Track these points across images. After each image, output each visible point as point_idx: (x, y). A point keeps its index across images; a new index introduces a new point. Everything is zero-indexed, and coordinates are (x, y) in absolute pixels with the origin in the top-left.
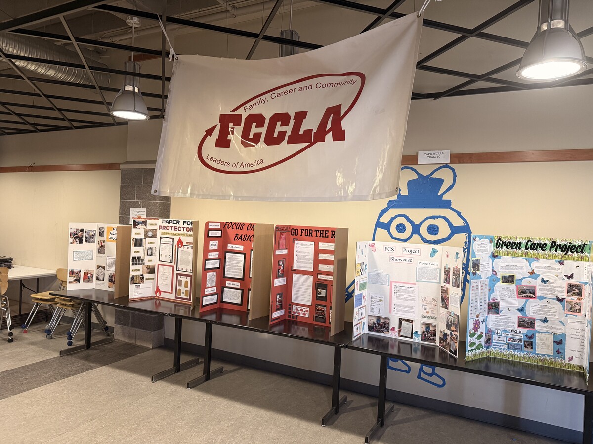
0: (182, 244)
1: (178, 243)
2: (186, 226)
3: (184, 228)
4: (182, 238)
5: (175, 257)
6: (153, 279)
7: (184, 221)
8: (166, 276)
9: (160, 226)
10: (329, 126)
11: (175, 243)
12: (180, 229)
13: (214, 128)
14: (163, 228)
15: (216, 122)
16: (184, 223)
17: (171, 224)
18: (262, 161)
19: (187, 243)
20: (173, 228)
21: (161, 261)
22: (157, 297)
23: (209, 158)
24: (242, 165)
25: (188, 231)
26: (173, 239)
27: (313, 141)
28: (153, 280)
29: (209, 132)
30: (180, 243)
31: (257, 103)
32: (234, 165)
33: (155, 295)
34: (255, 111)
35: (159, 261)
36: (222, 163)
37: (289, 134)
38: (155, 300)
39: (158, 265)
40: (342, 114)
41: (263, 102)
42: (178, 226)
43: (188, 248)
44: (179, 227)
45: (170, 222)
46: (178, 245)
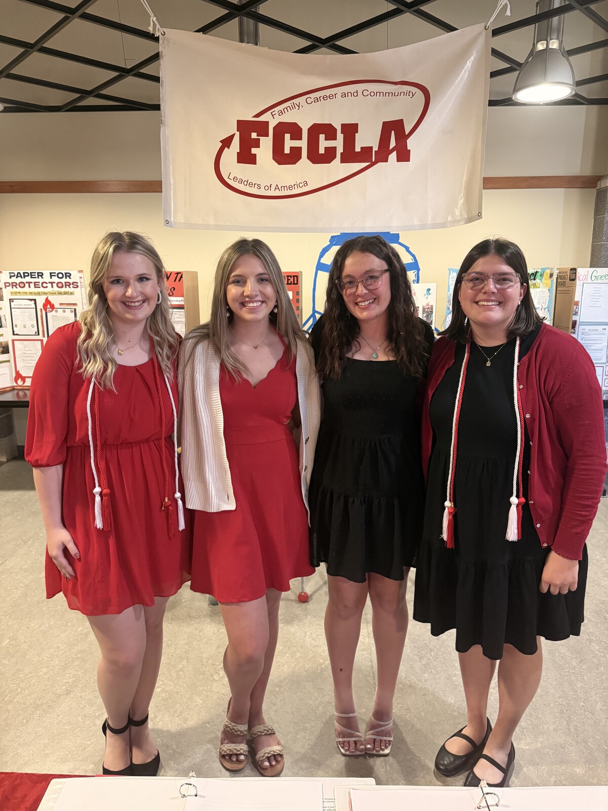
0: (52, 307)
1: (45, 306)
2: (55, 279)
3: (52, 283)
4: (51, 298)
5: (43, 326)
6: (8, 361)
7: (51, 273)
8: (31, 355)
9: (5, 283)
10: (393, 144)
11: (40, 306)
12: (45, 285)
13: (232, 136)
14: (14, 285)
15: (233, 129)
16: (51, 275)
17: (28, 279)
18: (306, 183)
19: (61, 304)
20: (32, 285)
21: (17, 335)
22: (20, 386)
23: (231, 177)
24: (277, 188)
25: (62, 287)
26: (35, 300)
27: (373, 160)
28: (7, 364)
29: (227, 143)
30: (48, 304)
31: (288, 108)
32: (267, 188)
33: (15, 384)
34: (287, 118)
35: (14, 334)
36: (251, 184)
37: (340, 150)
38: (16, 392)
39: (13, 341)
40: (407, 132)
41: (297, 108)
42: (40, 280)
43: (64, 311)
44: (43, 283)
45: (25, 276)
46: (45, 310)
